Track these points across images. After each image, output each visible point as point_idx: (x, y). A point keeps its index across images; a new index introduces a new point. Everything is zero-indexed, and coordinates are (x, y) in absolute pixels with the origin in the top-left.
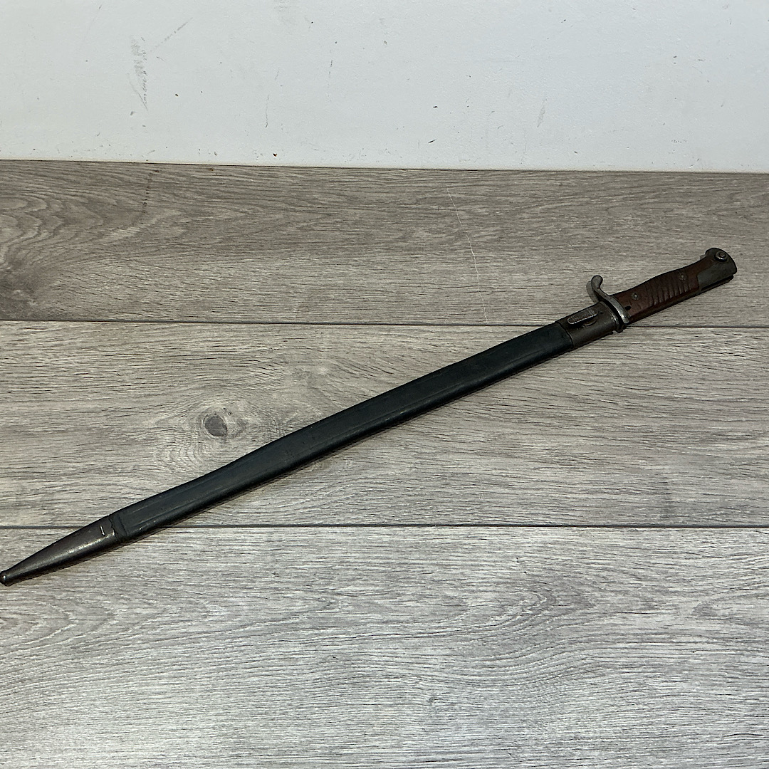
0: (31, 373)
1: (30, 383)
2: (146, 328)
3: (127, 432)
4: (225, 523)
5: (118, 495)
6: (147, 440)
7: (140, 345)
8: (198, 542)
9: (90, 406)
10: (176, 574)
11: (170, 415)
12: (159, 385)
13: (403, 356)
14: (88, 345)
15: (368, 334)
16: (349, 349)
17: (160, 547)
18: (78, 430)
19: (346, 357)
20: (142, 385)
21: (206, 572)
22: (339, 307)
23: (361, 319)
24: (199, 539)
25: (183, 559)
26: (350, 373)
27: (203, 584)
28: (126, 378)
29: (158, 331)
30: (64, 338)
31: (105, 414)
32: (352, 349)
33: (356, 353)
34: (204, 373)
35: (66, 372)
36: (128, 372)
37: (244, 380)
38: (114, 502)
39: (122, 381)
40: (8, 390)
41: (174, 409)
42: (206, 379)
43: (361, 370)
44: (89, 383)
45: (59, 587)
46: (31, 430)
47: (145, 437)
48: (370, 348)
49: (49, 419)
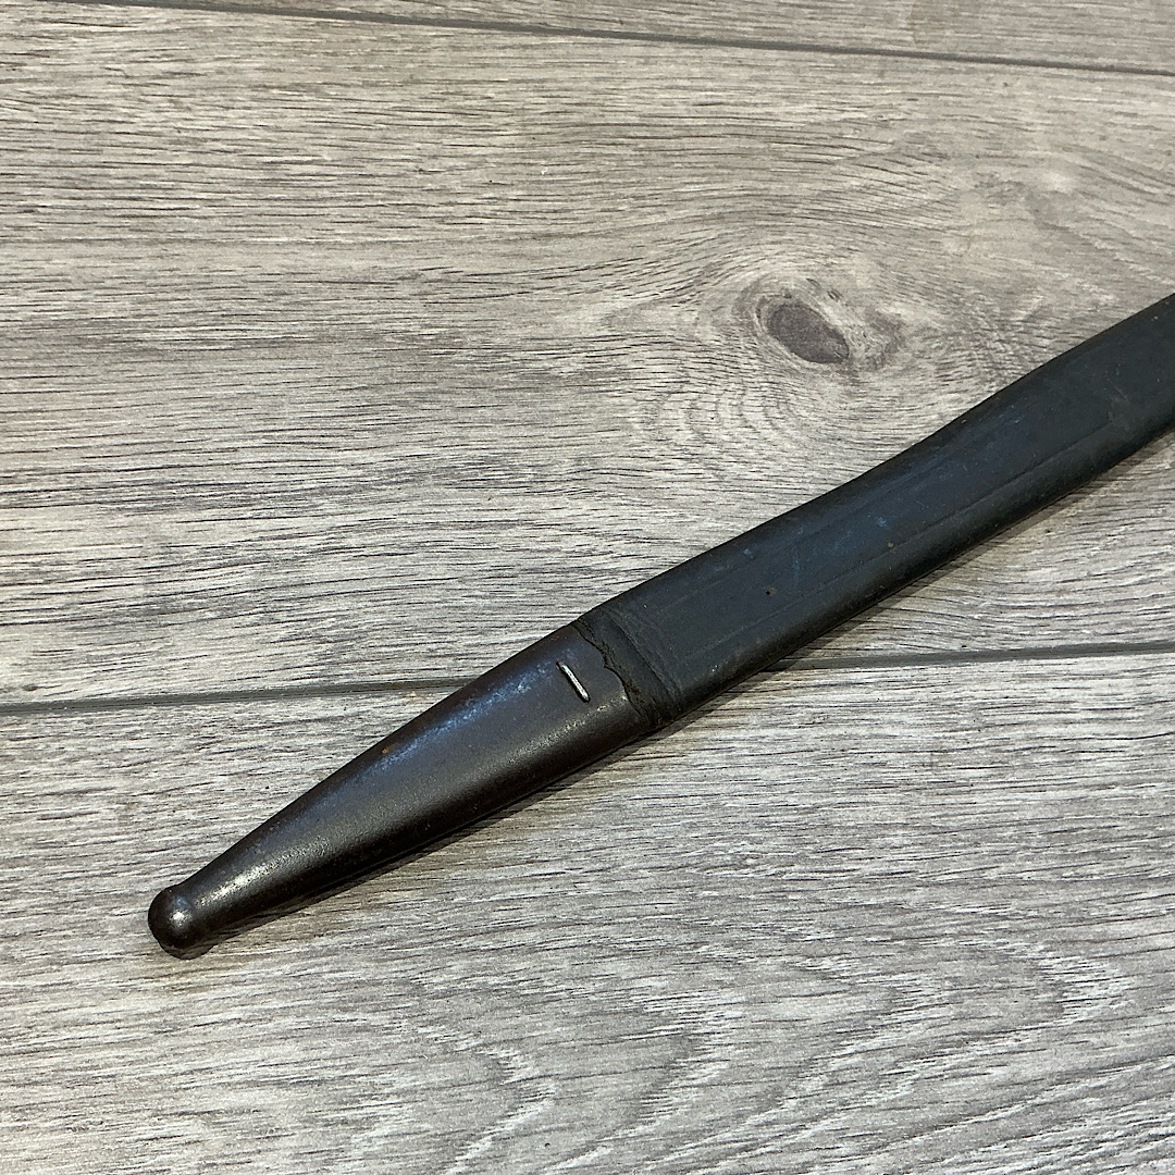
0: (99, 152)
1: (106, 182)
2: (469, 42)
3: (513, 350)
4: (975, 645)
5: (553, 558)
6: (591, 375)
7: (463, 88)
8: (905, 718)
9: (357, 264)
10: (879, 842)
11: (642, 298)
12: (569, 205)
14: (286, 80)
15: (1133, 95)
16: (1101, 129)
17: (775, 742)
18: (332, 340)
19: (1103, 150)
20: (511, 206)
21: (984, 830)
22: (1022, 24)
23: (1092, 56)
24: (905, 705)
25: (879, 786)
26: (1137, 190)
27: (992, 875)
28: (454, 183)
29: (510, 53)
30: (194, 55)
31: (416, 291)
32: (1110, 130)
33: (1124, 139)
34: (704, 175)
35: (229, 156)
36: (451, 163)
37: (837, 200)
38: (550, 587)
39: (441, 191)
40: (22, 203)
41: (646, 279)
42: (715, 193)
43: (1161, 184)
44: (327, 193)
45: (429, 939)
46: (147, 336)
47: (580, 366)
48: (1156, 129)
49: (208, 299)
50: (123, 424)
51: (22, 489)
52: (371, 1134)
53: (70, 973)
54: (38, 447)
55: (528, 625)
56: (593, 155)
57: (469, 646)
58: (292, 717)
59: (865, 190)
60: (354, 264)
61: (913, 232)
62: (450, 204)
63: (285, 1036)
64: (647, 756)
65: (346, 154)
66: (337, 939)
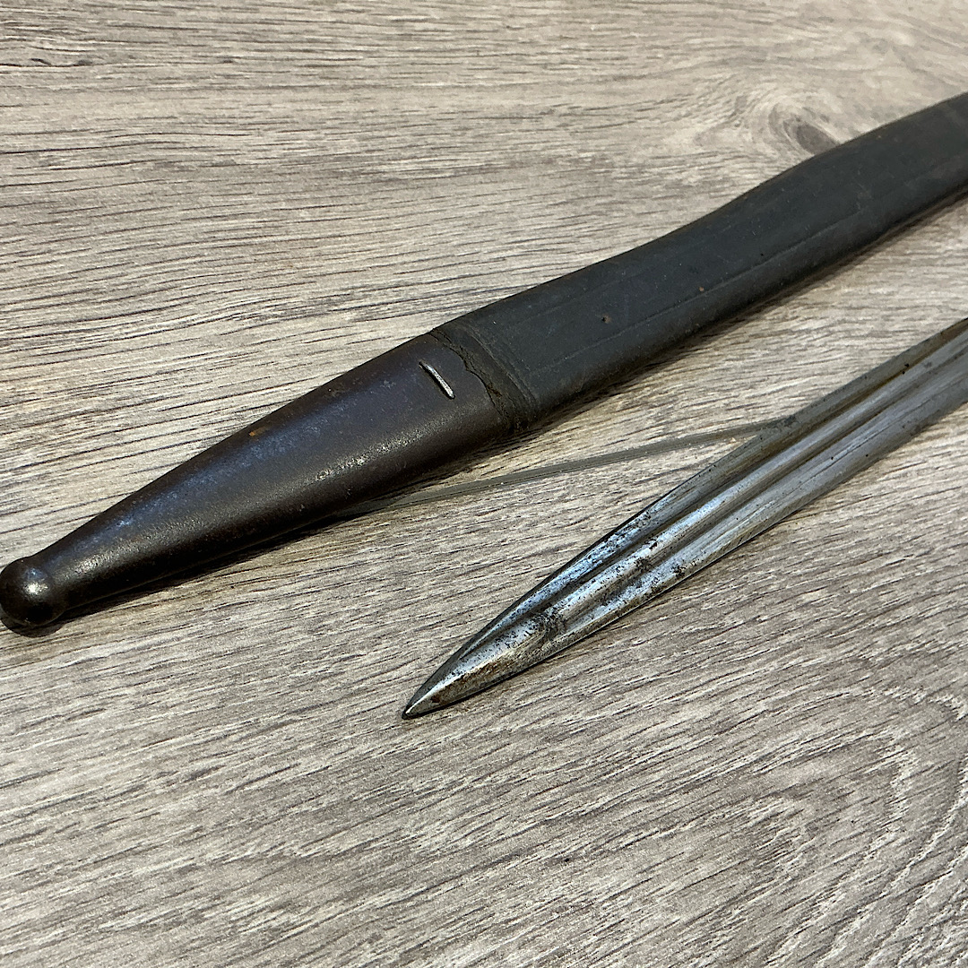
0: (256, 11)
1: (276, 36)
3: (649, 167)
9: (507, 102)
11: (710, 123)
12: (625, 54)
18: (522, 165)
28: (537, 37)
31: (558, 123)
34: (698, 32)
35: (362, 15)
36: (526, 21)
37: (788, 50)
38: (774, 347)
39: (532, 43)
40: (218, 54)
41: (704, 110)
42: (712, 45)
44: (450, 45)
45: (851, 625)
46: (385, 168)
47: (699, 177)
49: (414, 135)
50: (409, 243)
51: (364, 304)
52: (901, 778)
53: (632, 698)
54: (356, 267)
55: (778, 378)
56: (618, 16)
57: (749, 398)
58: (665, 469)
59: (799, 43)
60: (504, 102)
61: (844, 74)
62: (542, 54)
63: (805, 715)
64: (904, 465)
65: (448, 14)
66: (794, 636)
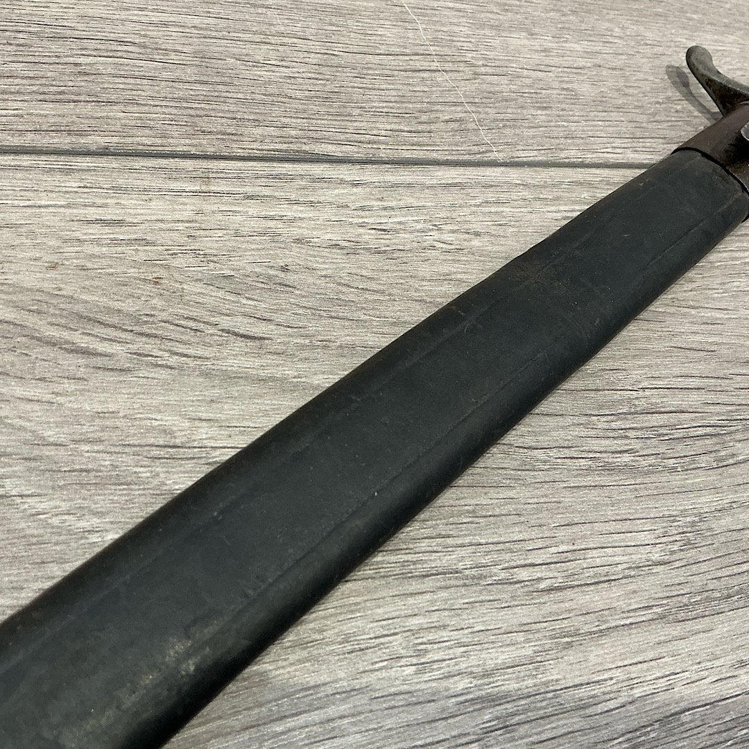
13: (285, 269)
15: (125, 190)
19: (47, 286)
23: (81, 133)
26: (86, 352)
32: (70, 249)
33: (89, 265)
43: (129, 336)
48: (148, 243)
